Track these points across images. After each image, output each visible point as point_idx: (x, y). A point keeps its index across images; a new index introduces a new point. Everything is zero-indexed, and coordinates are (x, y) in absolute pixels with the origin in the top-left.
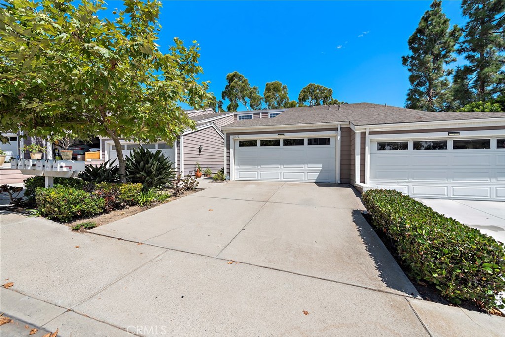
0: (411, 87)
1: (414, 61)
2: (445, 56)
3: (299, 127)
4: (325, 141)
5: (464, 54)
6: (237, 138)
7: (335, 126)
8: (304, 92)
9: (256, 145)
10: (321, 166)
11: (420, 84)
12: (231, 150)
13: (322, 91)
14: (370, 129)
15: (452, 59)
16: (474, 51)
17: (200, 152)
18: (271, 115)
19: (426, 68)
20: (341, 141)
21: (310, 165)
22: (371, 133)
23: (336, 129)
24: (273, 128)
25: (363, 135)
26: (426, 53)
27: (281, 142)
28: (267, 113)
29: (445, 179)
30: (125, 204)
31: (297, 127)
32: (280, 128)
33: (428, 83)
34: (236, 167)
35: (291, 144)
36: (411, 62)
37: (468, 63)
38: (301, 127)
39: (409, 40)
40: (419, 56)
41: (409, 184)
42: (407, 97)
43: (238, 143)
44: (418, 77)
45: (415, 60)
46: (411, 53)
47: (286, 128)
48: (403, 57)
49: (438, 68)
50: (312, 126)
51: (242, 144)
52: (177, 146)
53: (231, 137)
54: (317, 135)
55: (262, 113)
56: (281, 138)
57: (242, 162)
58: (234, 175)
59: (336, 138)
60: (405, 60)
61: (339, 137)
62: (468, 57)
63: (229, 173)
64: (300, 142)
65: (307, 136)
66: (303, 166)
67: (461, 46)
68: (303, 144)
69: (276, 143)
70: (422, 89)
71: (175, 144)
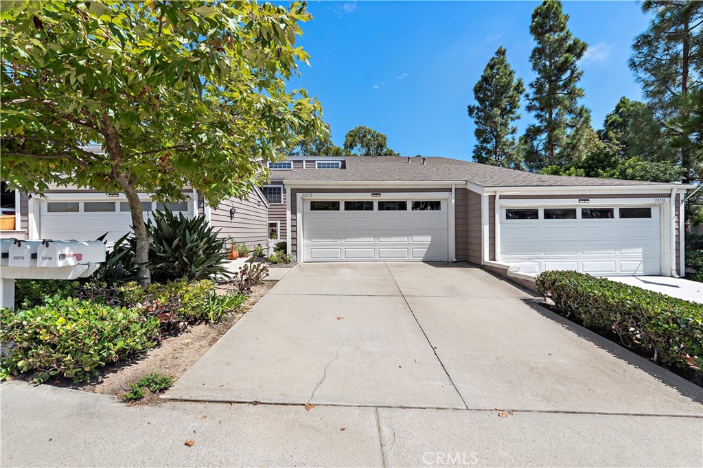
0: (478, 143)
1: (480, 114)
2: (510, 112)
3: (402, 185)
4: (435, 205)
5: (534, 113)
6: (309, 198)
7: (448, 185)
8: (351, 136)
9: (338, 209)
10: (429, 238)
11: (485, 141)
12: (299, 215)
13: (376, 137)
14: (501, 192)
15: (516, 115)
16: (542, 110)
17: (232, 217)
18: (318, 164)
19: (495, 123)
20: (456, 206)
21: (416, 238)
22: (502, 197)
23: (450, 190)
24: (365, 185)
25: (492, 199)
26: (492, 105)
27: (376, 206)
28: (314, 161)
29: (575, 252)
30: (186, 323)
31: (398, 185)
32: (376, 185)
33: (494, 140)
34: (306, 241)
35: (388, 209)
36: (477, 113)
37: (537, 123)
38: (404, 185)
39: (475, 88)
40: (485, 107)
41: (541, 261)
42: (474, 154)
43: (308, 206)
44: (484, 131)
45: (481, 112)
46: (477, 104)
47: (383, 185)
48: (469, 107)
49: (505, 125)
50: (419, 185)
51: (315, 206)
52: (199, 207)
53: (299, 195)
54: (424, 197)
55: (306, 161)
56: (376, 200)
57: (315, 234)
58: (304, 254)
59: (449, 202)
60: (471, 110)
61: (453, 201)
62: (538, 116)
63: (295, 251)
64: (402, 206)
65: (412, 197)
66: (406, 239)
67: (531, 103)
68: (406, 209)
69: (368, 206)
70: (489, 146)
71: (195, 203)
